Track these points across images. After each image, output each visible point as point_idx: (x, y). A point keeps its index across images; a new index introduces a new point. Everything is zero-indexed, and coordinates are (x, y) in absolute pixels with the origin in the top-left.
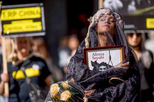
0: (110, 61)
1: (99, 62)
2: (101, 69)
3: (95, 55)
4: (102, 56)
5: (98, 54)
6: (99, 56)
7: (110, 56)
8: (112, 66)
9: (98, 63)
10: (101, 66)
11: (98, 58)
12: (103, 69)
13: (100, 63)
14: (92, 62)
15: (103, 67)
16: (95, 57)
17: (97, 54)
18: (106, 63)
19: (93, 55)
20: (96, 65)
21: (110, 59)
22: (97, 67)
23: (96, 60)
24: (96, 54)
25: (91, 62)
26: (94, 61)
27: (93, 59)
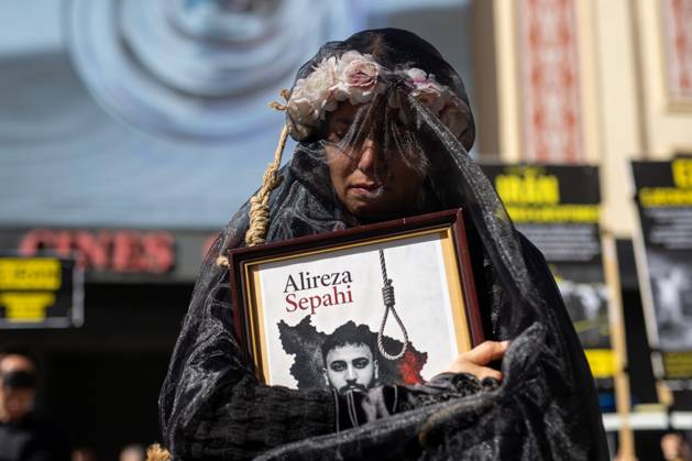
0: (390, 312)
1: (326, 323)
2: (340, 366)
3: (299, 287)
4: (342, 288)
5: (318, 281)
6: (321, 291)
7: (388, 282)
8: (402, 340)
9: (319, 330)
10: (338, 349)
11: (316, 302)
12: (350, 366)
13: (329, 331)
14: (282, 326)
15: (347, 353)
16: (301, 295)
17: (311, 276)
18: (364, 328)
19: (291, 289)
20: (308, 346)
21: (390, 303)
22: (317, 354)
23: (309, 312)
24: (305, 277)
25: (277, 327)
26: (294, 320)
27: (291, 307)
